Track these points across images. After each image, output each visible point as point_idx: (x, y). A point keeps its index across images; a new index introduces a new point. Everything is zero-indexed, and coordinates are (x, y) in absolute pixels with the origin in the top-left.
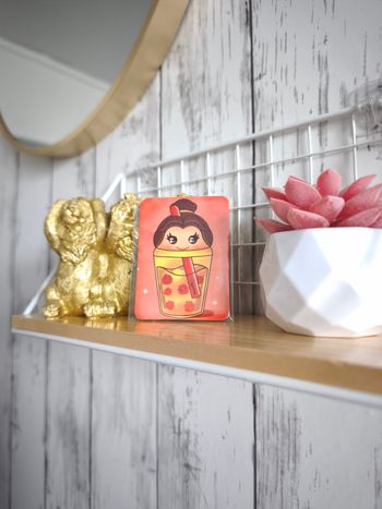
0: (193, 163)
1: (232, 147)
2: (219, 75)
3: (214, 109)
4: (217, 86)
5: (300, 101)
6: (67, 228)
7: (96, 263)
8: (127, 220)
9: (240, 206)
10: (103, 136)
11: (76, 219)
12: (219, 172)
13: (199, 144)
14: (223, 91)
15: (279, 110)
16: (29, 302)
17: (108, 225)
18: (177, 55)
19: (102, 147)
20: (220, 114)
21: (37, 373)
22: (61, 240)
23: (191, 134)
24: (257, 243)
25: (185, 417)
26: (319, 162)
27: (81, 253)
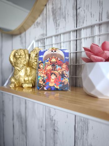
0: (56, 37)
1: (69, 32)
2: (65, 8)
3: (64, 19)
4: (65, 12)
5: (93, 16)
6: (17, 59)
7: (26, 70)
9: (72, 52)
11: (19, 56)
12: (65, 40)
13: (59, 31)
14: (67, 13)
15: (85, 20)
16: (7, 79)
17: (29, 58)
18: (52, 1)
19: (28, 32)
20: (65, 21)
21: (10, 100)
22: (15, 63)
23: (56, 28)
24: (77, 64)
25: (54, 116)
26: (98, 38)
27: (21, 67)
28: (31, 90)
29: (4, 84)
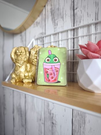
0: (55, 36)
1: (67, 31)
2: (63, 8)
3: (62, 19)
4: (63, 12)
5: (89, 16)
6: (17, 56)
7: (26, 66)
8: (35, 54)
9: (69, 49)
10: (28, 28)
11: (20, 53)
12: (63, 39)
13: (57, 30)
14: (64, 14)
15: (82, 20)
16: (8, 75)
18: (50, 2)
19: (28, 31)
20: (63, 20)
21: (11, 95)
22: (16, 60)
23: (54, 27)
24: (75, 61)
25: (52, 110)
26: (95, 36)
27: (22, 63)
28: (31, 85)
29: (5, 79)
